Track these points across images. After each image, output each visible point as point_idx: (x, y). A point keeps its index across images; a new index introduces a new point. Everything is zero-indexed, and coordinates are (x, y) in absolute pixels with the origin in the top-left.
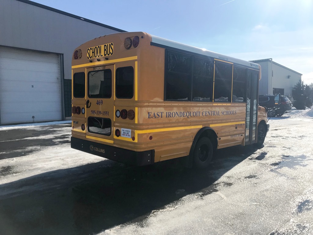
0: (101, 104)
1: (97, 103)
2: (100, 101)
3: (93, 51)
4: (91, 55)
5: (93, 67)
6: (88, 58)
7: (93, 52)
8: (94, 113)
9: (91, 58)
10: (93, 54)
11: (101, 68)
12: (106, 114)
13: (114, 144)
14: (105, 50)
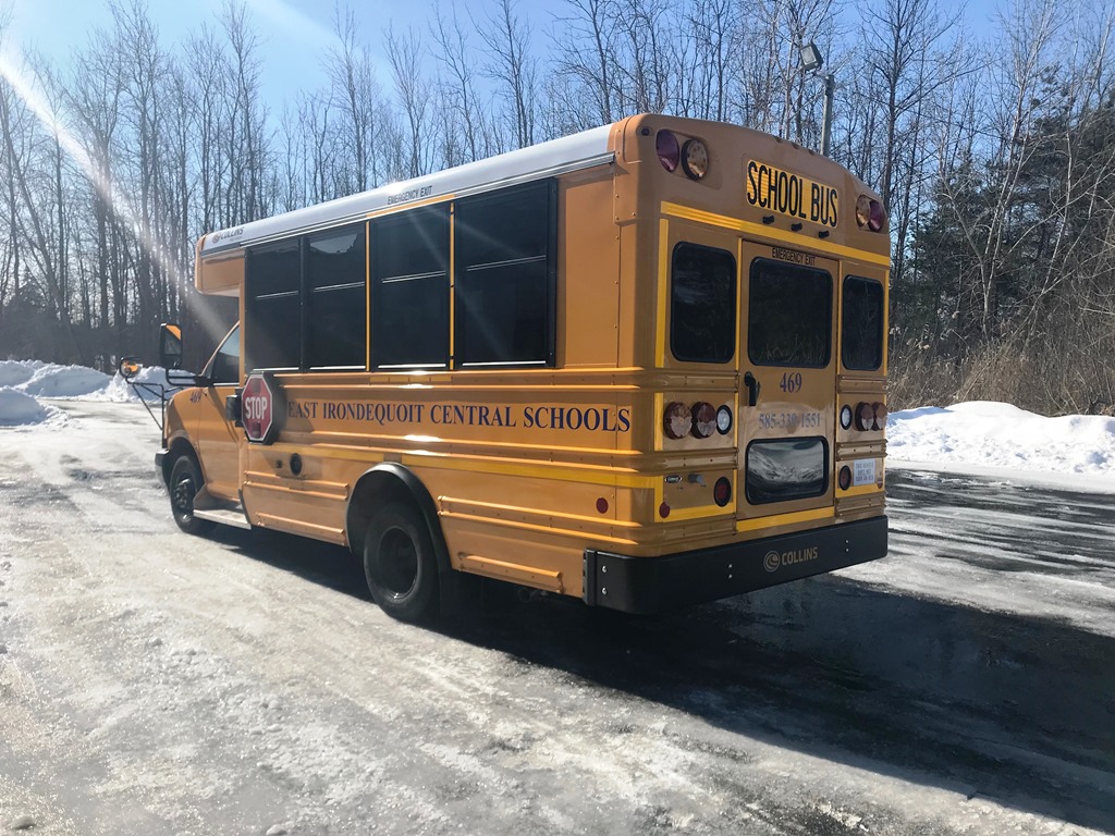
0: (797, 387)
1: (783, 386)
2: (793, 378)
3: (773, 184)
4: (764, 195)
5: (774, 246)
6: (753, 202)
7: (771, 188)
8: (772, 423)
9: (762, 204)
10: (773, 193)
11: (799, 258)
12: (812, 422)
13: (837, 515)
14: (814, 201)
